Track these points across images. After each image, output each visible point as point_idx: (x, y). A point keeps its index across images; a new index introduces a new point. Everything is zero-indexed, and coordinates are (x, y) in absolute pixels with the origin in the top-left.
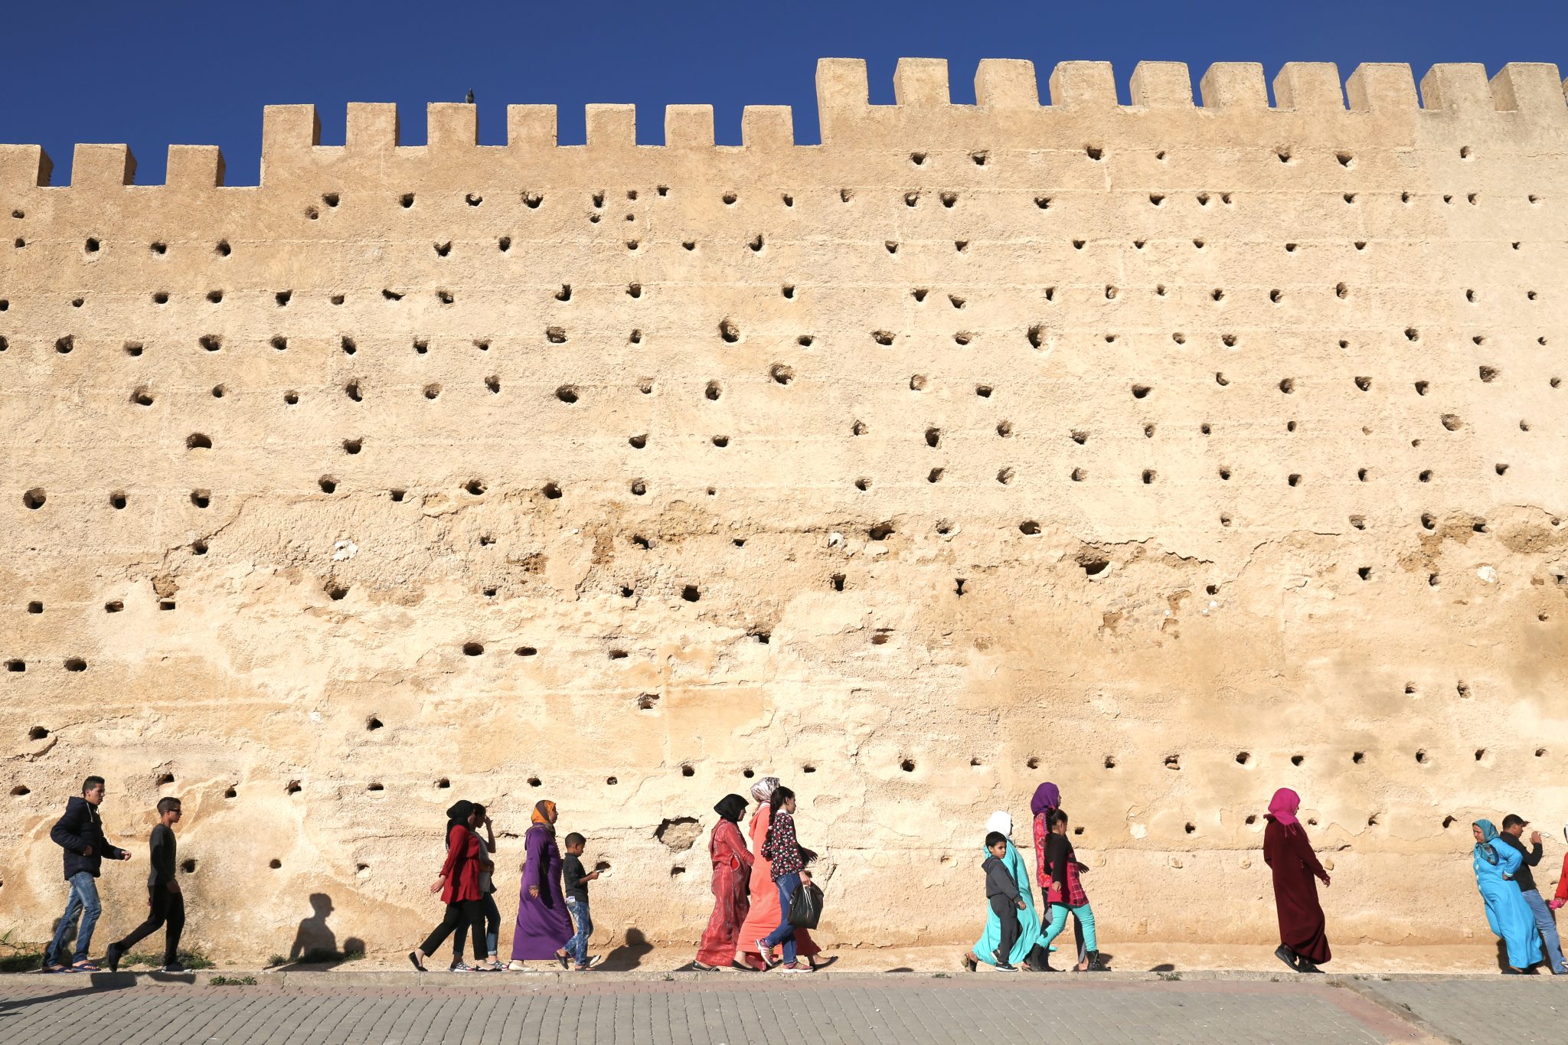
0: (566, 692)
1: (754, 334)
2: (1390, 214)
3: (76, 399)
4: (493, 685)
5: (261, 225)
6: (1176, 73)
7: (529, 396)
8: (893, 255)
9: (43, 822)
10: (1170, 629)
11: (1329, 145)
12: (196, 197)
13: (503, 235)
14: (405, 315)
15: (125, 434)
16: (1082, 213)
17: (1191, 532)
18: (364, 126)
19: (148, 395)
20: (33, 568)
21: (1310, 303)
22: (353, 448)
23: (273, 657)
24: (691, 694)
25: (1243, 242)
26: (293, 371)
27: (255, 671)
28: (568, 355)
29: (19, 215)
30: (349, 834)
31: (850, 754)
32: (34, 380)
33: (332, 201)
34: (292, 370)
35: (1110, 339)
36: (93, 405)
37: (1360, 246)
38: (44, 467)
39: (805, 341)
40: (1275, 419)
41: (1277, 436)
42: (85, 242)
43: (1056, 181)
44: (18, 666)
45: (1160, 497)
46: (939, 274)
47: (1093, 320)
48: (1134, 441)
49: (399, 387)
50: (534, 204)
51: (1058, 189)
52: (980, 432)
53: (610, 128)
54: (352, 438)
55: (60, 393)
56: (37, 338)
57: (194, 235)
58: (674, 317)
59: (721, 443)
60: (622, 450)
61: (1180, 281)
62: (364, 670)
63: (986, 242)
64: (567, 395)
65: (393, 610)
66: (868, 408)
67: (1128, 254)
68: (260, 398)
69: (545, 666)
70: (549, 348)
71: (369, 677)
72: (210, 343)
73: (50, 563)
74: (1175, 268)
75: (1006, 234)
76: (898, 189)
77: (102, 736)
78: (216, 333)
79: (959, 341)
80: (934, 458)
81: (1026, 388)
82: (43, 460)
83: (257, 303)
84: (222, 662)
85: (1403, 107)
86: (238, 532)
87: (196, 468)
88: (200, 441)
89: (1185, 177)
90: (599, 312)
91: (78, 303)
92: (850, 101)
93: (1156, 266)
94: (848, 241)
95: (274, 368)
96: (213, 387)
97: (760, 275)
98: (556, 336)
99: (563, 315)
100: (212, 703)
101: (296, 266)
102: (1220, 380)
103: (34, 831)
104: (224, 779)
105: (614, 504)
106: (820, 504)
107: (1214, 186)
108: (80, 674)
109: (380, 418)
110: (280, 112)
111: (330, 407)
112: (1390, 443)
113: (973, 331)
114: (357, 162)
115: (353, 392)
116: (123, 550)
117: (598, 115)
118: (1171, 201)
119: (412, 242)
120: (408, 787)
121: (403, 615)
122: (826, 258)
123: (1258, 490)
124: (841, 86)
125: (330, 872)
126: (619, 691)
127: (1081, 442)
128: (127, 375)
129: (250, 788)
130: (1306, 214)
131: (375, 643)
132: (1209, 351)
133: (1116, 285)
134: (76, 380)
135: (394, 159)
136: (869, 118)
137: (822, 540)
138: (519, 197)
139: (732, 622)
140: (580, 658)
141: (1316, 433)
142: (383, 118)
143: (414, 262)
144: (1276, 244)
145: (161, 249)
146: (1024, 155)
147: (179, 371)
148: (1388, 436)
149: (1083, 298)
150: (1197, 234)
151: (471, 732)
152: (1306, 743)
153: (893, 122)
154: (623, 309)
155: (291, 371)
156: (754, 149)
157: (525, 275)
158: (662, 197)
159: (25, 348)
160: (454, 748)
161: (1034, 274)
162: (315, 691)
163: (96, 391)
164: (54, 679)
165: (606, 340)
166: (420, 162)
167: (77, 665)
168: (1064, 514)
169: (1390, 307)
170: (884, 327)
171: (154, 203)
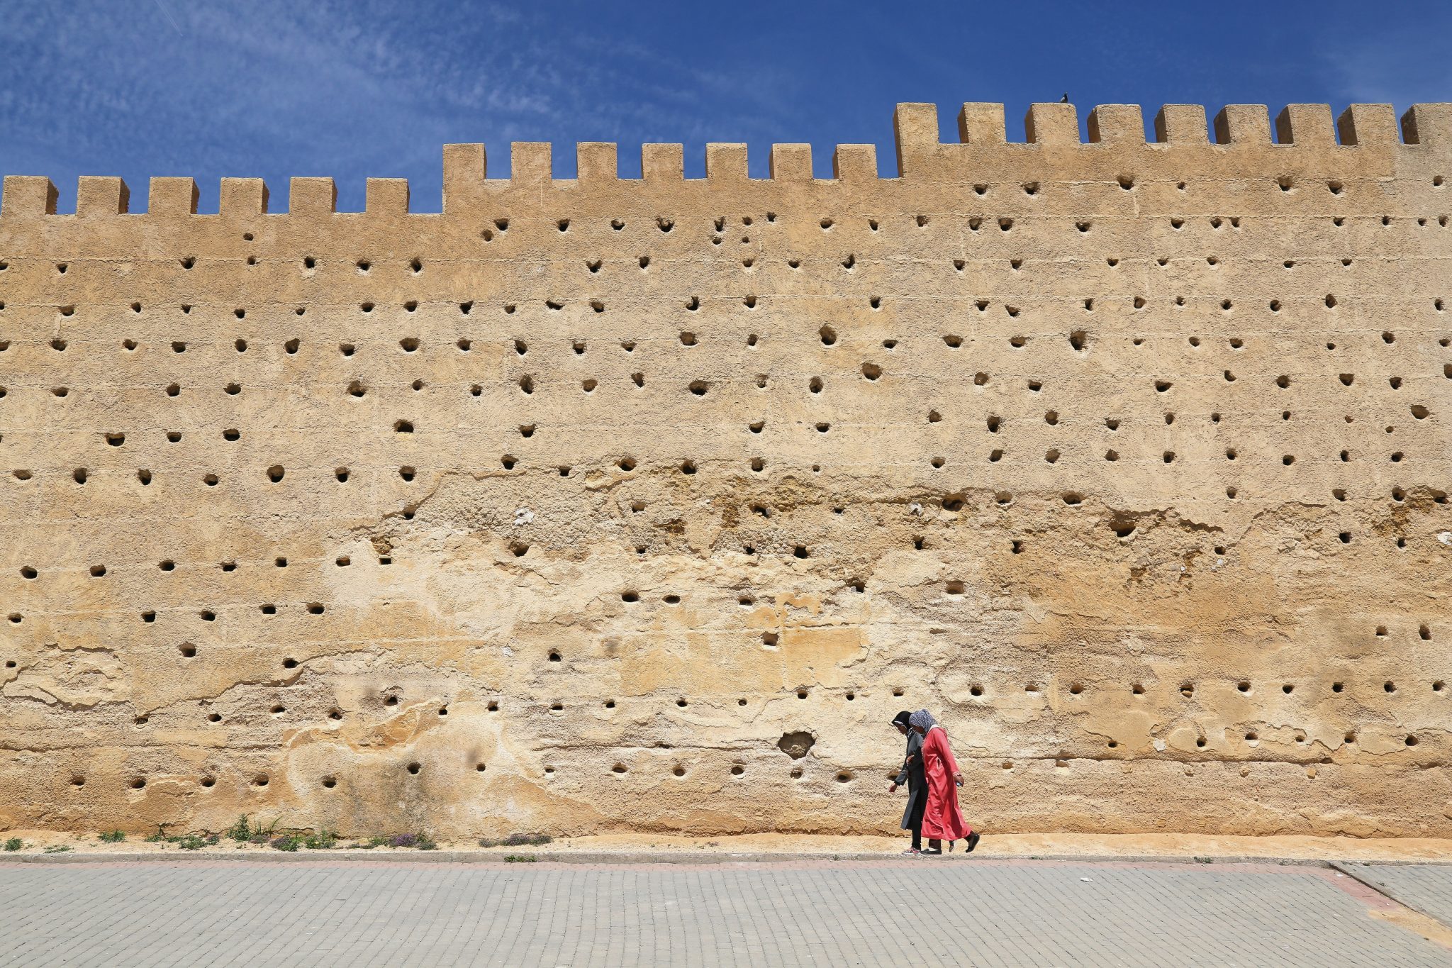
0: (704, 631)
1: (847, 339)
2: (1373, 235)
3: (304, 391)
4: (645, 626)
5: (445, 246)
6: (1195, 114)
7: (667, 390)
8: (960, 272)
9: (297, 734)
10: (1186, 581)
11: (1322, 175)
12: (391, 223)
13: (642, 255)
14: (565, 322)
15: (344, 421)
16: (1115, 236)
17: (1202, 503)
18: (525, 162)
19: (361, 389)
20: (277, 531)
21: (1303, 311)
22: (527, 432)
23: (471, 603)
24: (803, 633)
25: (1249, 259)
26: (476, 369)
27: (458, 614)
28: (698, 356)
29: (249, 237)
30: (537, 745)
31: (930, 681)
32: (269, 376)
33: (502, 225)
34: (475, 367)
35: (1138, 342)
36: (318, 397)
37: (1347, 263)
38: (281, 449)
39: (890, 344)
40: (1273, 409)
41: (1274, 424)
42: (303, 261)
43: (1094, 208)
44: (269, 610)
45: (1177, 474)
46: (998, 288)
47: (1123, 326)
48: (1156, 428)
49: (563, 383)
50: (666, 229)
51: (1095, 215)
52: (1032, 420)
53: (727, 163)
54: (527, 424)
55: (290, 388)
56: (270, 342)
57: (391, 255)
58: (783, 324)
59: (823, 428)
60: (744, 435)
61: (1195, 294)
62: (544, 614)
63: (1036, 261)
64: (699, 388)
65: (563, 565)
66: (941, 400)
67: (1152, 271)
68: (451, 391)
69: (687, 611)
70: (682, 350)
71: (548, 619)
72: (409, 345)
73: (290, 526)
74: (1191, 282)
75: (1053, 254)
76: (964, 216)
77: (339, 666)
78: (414, 337)
79: (1014, 345)
80: (995, 441)
81: (1069, 384)
82: (280, 442)
83: (445, 312)
84: (431, 608)
85: (1385, 142)
86: (439, 501)
87: (402, 449)
88: (405, 427)
89: (1201, 205)
90: (723, 319)
91: (300, 312)
92: (924, 140)
93: (1176, 281)
94: (922, 260)
95: (461, 366)
96: (412, 382)
97: (852, 289)
98: (688, 339)
99: (694, 321)
100: (425, 640)
101: (475, 281)
102: (1229, 376)
103: (290, 741)
104: (438, 700)
105: (738, 478)
106: (903, 479)
107: (1226, 213)
108: (320, 616)
109: (548, 408)
110: (456, 150)
111: (507, 399)
112: (1367, 430)
113: (1026, 336)
114: (521, 193)
115: (527, 386)
116: (348, 516)
117: (717, 153)
118: (1189, 225)
119: (569, 261)
120: (582, 707)
121: (573, 569)
122: (905, 275)
123: (1258, 469)
124: (915, 128)
125: (523, 774)
126: (746, 631)
127: (1114, 428)
128: (343, 372)
129: (458, 708)
130: (1301, 236)
131: (552, 592)
132: (1219, 352)
133: (1143, 297)
134: (302, 377)
135: (550, 190)
136: (939, 154)
137: (904, 510)
138: (654, 223)
139: (833, 576)
140: (715, 604)
141: (1306, 421)
142: (540, 155)
143: (571, 277)
144: (1276, 261)
145: (365, 266)
146: (1067, 186)
147: (385, 369)
148: (1366, 424)
149: (1115, 308)
150: (1209, 254)
151: (630, 664)
152: (1296, 675)
153: (959, 158)
154: (741, 317)
155: (475, 369)
156: (845, 182)
157: (661, 289)
158: (771, 223)
159: (260, 348)
160: (618, 676)
161: (1077, 288)
162: (506, 631)
163: (318, 386)
164: (299, 620)
165: (728, 344)
166: (572, 193)
167: (317, 609)
168: (1100, 488)
169: (1370, 315)
170: (953, 330)
171: (358, 228)
